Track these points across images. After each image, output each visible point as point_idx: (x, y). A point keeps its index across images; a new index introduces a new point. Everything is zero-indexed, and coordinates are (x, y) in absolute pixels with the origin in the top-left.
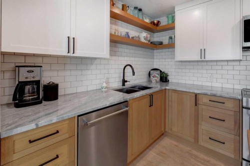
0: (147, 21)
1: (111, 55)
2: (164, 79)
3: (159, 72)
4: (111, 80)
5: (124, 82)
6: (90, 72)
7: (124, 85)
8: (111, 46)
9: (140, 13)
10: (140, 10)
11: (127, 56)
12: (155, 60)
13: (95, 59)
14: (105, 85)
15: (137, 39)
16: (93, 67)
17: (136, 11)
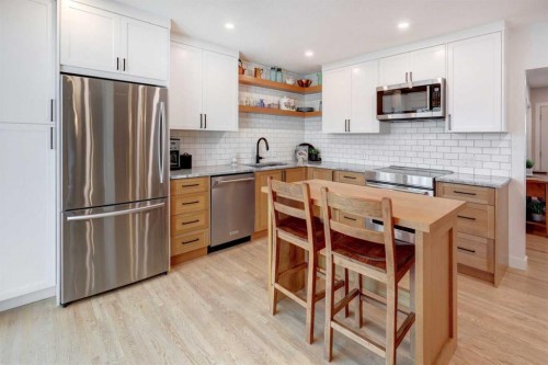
0: (290, 82)
1: (240, 127)
2: (314, 156)
3: (307, 148)
4: (243, 156)
5: (259, 158)
6: (218, 145)
7: (258, 162)
8: (240, 116)
9: (279, 74)
10: (279, 70)
11: (263, 128)
12: (306, 132)
13: (224, 132)
14: (234, 160)
15: (276, 107)
16: (223, 140)
17: (274, 73)
